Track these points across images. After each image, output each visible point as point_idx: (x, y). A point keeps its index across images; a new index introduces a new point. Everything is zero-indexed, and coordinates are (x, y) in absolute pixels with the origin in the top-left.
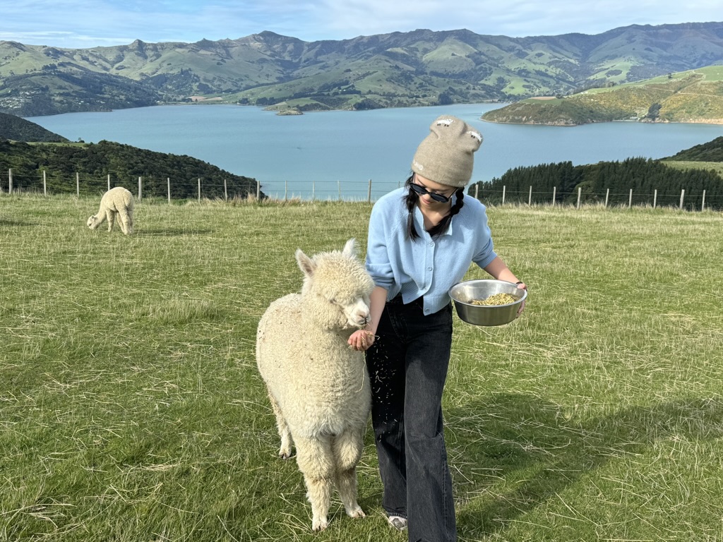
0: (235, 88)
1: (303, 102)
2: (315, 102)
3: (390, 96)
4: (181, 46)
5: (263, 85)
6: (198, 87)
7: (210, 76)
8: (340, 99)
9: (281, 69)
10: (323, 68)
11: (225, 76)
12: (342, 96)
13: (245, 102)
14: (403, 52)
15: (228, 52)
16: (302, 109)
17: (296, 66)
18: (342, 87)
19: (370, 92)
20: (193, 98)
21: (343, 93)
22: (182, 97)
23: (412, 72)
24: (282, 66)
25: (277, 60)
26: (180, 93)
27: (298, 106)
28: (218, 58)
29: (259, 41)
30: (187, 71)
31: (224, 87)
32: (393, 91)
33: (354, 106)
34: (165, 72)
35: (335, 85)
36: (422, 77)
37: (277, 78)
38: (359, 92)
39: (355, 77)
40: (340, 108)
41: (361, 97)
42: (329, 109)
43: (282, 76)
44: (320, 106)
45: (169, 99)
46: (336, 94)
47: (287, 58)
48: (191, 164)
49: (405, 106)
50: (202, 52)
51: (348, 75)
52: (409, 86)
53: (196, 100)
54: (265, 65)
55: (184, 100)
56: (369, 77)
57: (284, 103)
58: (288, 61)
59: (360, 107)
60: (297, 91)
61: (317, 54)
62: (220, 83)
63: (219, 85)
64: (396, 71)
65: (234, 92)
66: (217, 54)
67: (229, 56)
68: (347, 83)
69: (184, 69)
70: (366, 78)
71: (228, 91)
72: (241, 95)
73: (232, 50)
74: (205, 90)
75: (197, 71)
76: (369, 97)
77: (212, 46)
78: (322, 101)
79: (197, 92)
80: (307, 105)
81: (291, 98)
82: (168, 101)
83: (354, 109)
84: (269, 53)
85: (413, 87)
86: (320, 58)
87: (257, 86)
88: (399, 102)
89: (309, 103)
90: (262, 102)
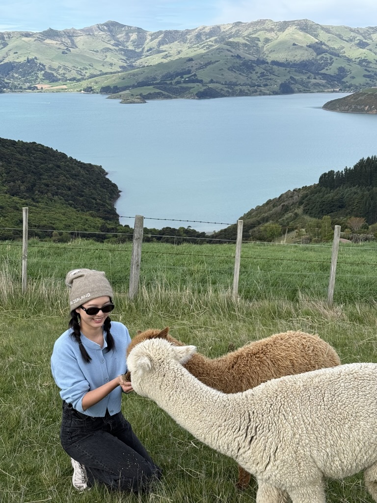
0: (79, 77)
1: (146, 90)
2: (158, 91)
3: (231, 85)
4: (27, 35)
5: (106, 74)
6: (44, 75)
7: (56, 64)
8: (182, 88)
9: (124, 58)
10: (166, 57)
11: (69, 65)
12: (184, 85)
13: (89, 90)
14: (244, 41)
15: (73, 42)
16: (144, 98)
17: (139, 55)
18: (185, 76)
19: (212, 81)
20: (39, 86)
21: (185, 82)
22: (28, 85)
23: (253, 62)
24: (125, 55)
25: (121, 50)
26: (25, 82)
27: (141, 95)
28: (63, 47)
29: (103, 30)
30: (33, 60)
31: (68, 76)
32: (234, 80)
33: (197, 94)
34: (11, 60)
35: (177, 75)
36: (263, 66)
37: (121, 67)
38: (201, 81)
39: (198, 66)
40: (182, 97)
41: (203, 86)
42: (170, 98)
43: (125, 65)
44: (163, 95)
45: (16, 87)
46: (178, 83)
47: (131, 48)
48: (40, 151)
49: (247, 95)
50: (48, 41)
51: (190, 64)
52: (250, 75)
53: (42, 88)
54: (108, 54)
55: (30, 88)
56: (211, 66)
57: (127, 92)
58: (131, 51)
59: (202, 95)
60: (140, 80)
61: (160, 44)
62: (65, 72)
63: (64, 74)
64: (238, 60)
65: (79, 80)
66: (63, 43)
67: (74, 45)
68: (189, 72)
69: (30, 58)
70: (208, 67)
71: (74, 79)
72: (85, 84)
73: (77, 40)
74: (51, 78)
75: (42, 60)
76: (211, 85)
77: (58, 36)
78: (165, 89)
79: (42, 80)
80: (150, 94)
81: (134, 87)
82: (14, 89)
83: (196, 98)
84: (113, 42)
85: (254, 76)
86: (162, 48)
87: (100, 75)
88: (241, 91)
89: (152, 92)
90: (106, 90)
